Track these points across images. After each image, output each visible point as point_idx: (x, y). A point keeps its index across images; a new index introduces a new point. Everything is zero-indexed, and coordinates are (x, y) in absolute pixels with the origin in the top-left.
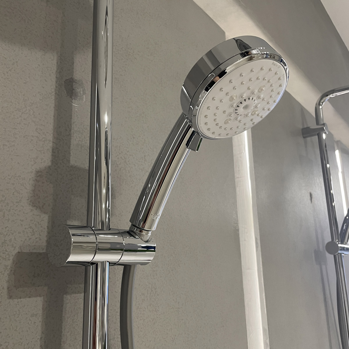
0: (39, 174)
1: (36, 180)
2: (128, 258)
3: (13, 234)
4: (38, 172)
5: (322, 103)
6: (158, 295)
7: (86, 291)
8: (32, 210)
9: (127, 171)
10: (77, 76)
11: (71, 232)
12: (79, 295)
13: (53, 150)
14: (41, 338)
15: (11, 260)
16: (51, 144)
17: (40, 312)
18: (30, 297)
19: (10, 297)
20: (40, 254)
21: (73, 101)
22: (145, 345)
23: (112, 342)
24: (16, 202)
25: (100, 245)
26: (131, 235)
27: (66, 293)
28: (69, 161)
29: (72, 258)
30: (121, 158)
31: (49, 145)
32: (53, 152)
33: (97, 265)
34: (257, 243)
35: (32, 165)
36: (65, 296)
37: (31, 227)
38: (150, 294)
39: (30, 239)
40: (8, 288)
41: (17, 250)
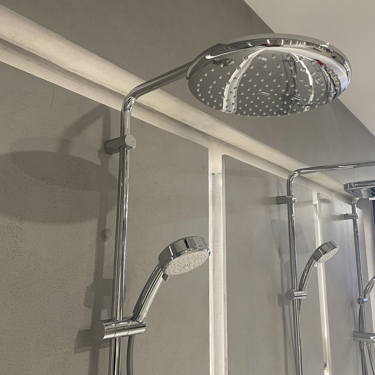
0: (88, 288)
1: (87, 292)
2: (131, 333)
3: (76, 322)
4: (87, 288)
5: (292, 180)
6: (149, 344)
7: (110, 346)
8: (85, 308)
9: (134, 274)
10: (107, 226)
11: (104, 324)
12: (106, 348)
13: (95, 273)
14: (89, 371)
15: (76, 335)
16: (94, 271)
17: (88, 359)
18: (84, 352)
19: (76, 353)
20: (88, 330)
21: (105, 242)
22: (141, 372)
23: (122, 371)
24: (78, 306)
25: (118, 329)
26: (133, 320)
27: (100, 348)
28: (102, 277)
29: (106, 337)
30: (130, 266)
31: (93, 271)
32: (95, 275)
33: (116, 338)
34: (224, 298)
35: (85, 285)
36: (99, 349)
37: (84, 317)
38: (145, 344)
39: (84, 323)
40: (75, 348)
41: (78, 330)
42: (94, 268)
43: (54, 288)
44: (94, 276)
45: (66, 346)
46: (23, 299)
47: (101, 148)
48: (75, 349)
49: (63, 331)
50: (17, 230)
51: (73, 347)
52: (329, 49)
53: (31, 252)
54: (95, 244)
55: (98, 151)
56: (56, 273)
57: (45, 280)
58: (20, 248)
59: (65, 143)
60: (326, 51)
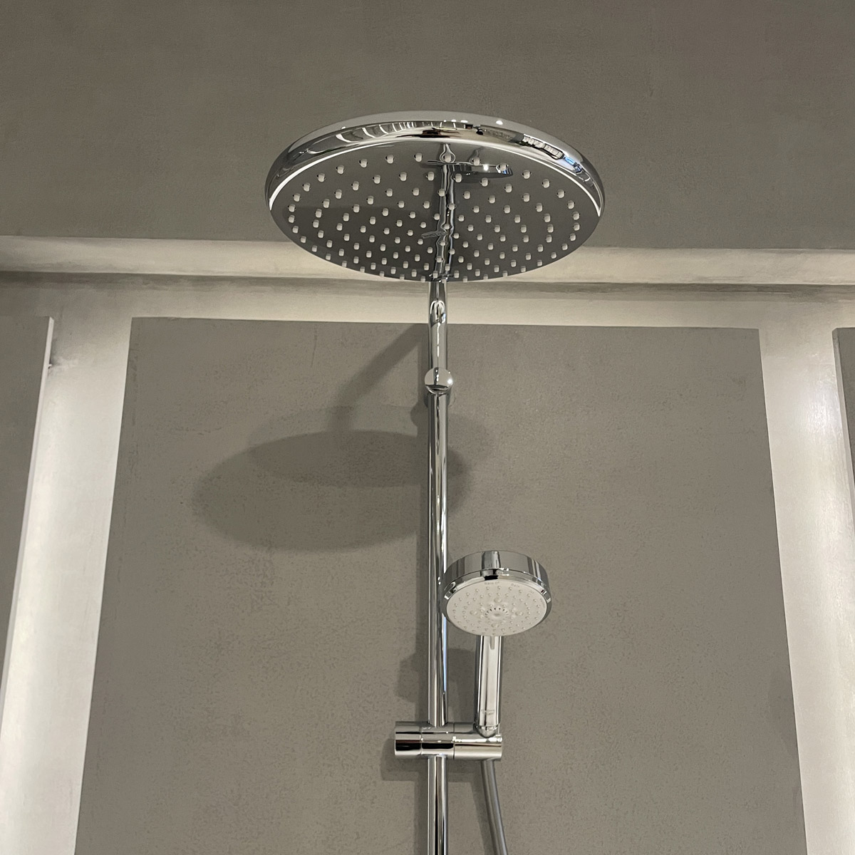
0: (404, 664)
1: (401, 670)
4: (402, 662)
8: (398, 700)
19: (384, 779)
35: (396, 657)
41: (387, 738)
42: (415, 627)
43: (335, 659)
44: (417, 642)
45: (363, 763)
46: (280, 675)
47: (418, 404)
48: (382, 772)
49: (357, 736)
50: (265, 566)
51: (379, 768)
52: (469, 123)
53: (289, 598)
54: (415, 582)
55: (410, 410)
56: (337, 633)
57: (317, 645)
58: (270, 592)
59: (342, 411)
60: (466, 128)
